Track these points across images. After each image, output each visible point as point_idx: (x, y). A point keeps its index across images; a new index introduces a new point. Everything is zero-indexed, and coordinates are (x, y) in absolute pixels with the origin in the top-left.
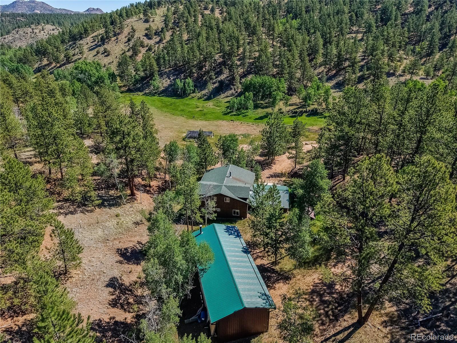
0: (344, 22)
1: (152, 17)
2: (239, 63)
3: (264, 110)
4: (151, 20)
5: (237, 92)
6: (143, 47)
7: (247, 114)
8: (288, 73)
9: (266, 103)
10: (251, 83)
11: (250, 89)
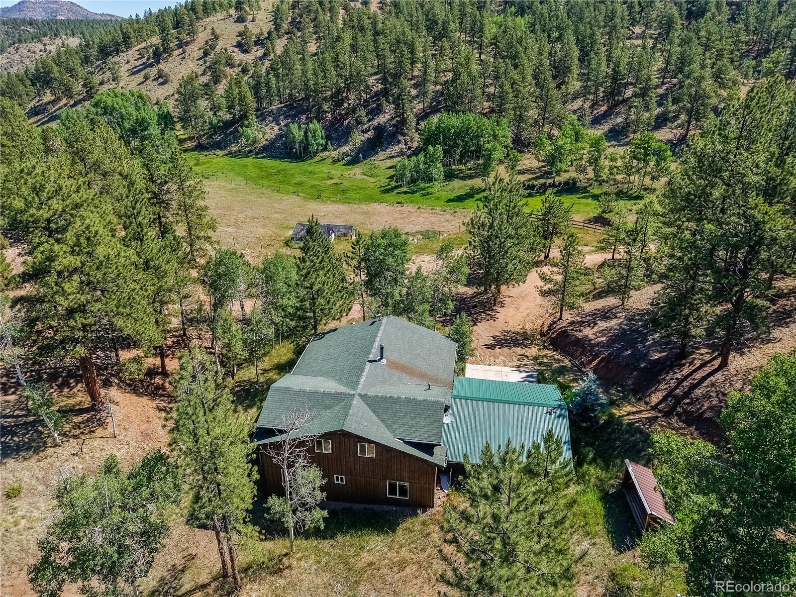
0: (619, 14)
1: (252, 13)
2: (414, 92)
3: (465, 182)
4: (250, 17)
5: (409, 148)
6: (232, 66)
7: (431, 190)
8: (514, 109)
9: (470, 169)
10: (438, 128)
11: (436, 140)
